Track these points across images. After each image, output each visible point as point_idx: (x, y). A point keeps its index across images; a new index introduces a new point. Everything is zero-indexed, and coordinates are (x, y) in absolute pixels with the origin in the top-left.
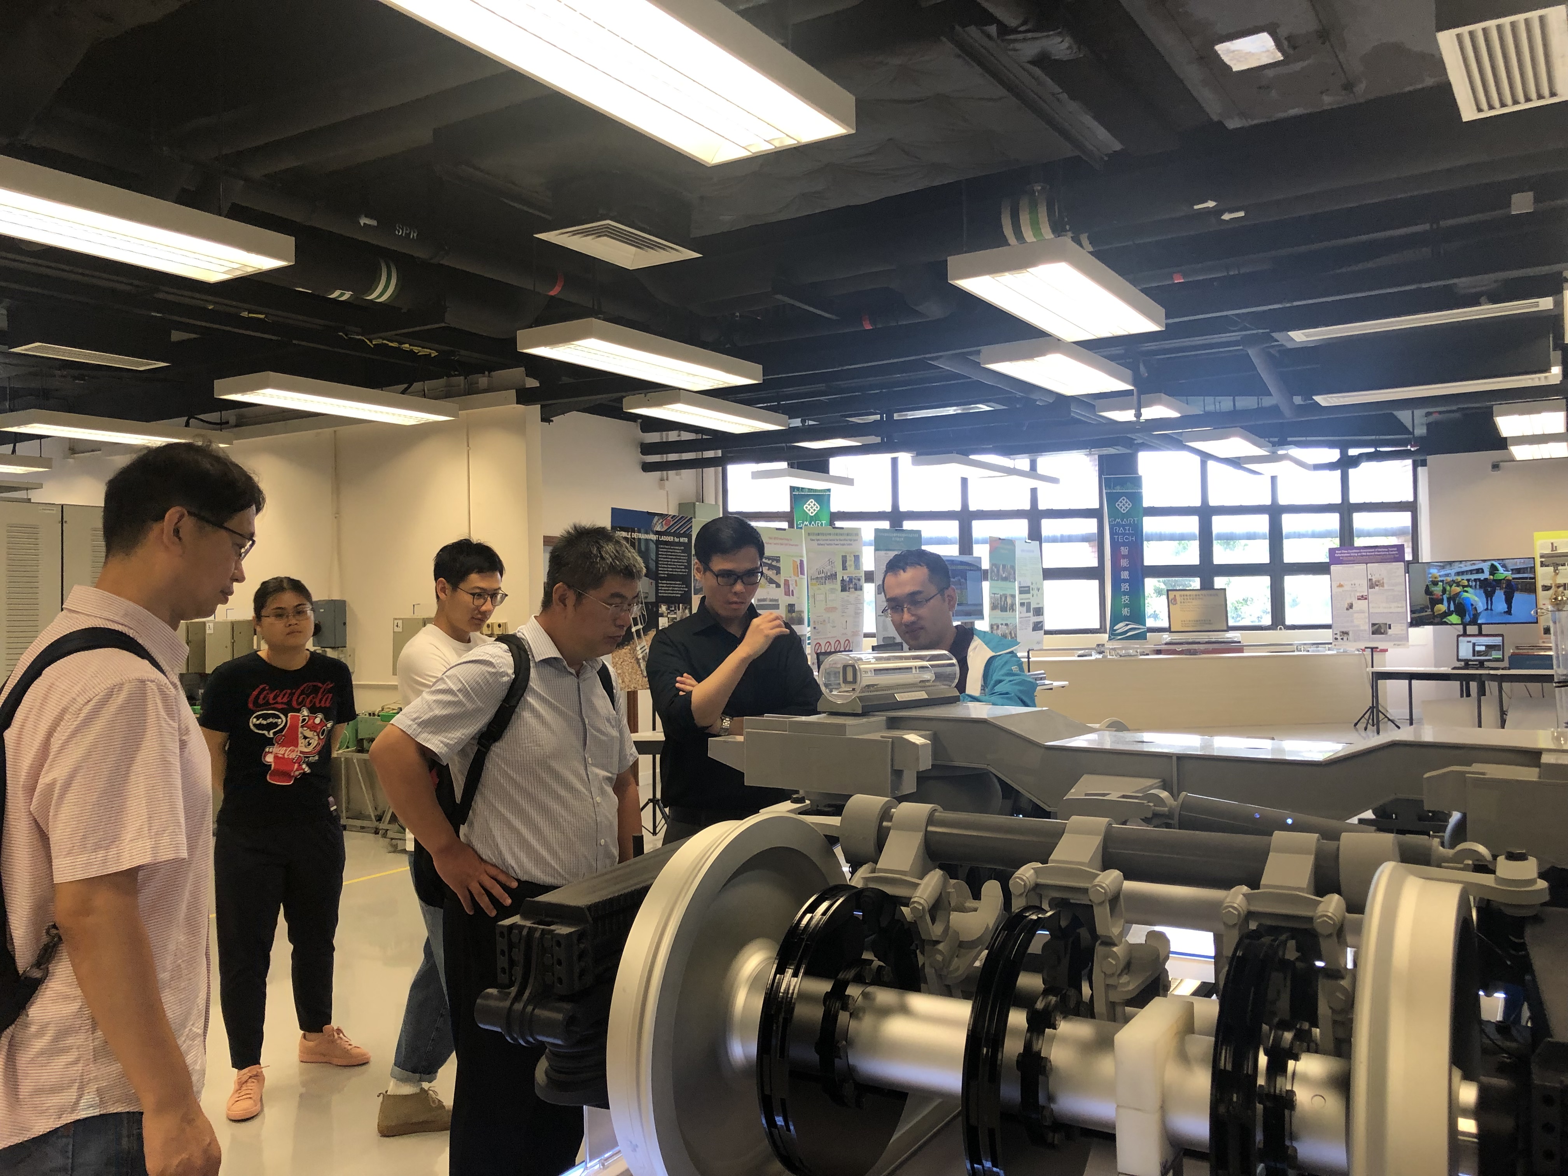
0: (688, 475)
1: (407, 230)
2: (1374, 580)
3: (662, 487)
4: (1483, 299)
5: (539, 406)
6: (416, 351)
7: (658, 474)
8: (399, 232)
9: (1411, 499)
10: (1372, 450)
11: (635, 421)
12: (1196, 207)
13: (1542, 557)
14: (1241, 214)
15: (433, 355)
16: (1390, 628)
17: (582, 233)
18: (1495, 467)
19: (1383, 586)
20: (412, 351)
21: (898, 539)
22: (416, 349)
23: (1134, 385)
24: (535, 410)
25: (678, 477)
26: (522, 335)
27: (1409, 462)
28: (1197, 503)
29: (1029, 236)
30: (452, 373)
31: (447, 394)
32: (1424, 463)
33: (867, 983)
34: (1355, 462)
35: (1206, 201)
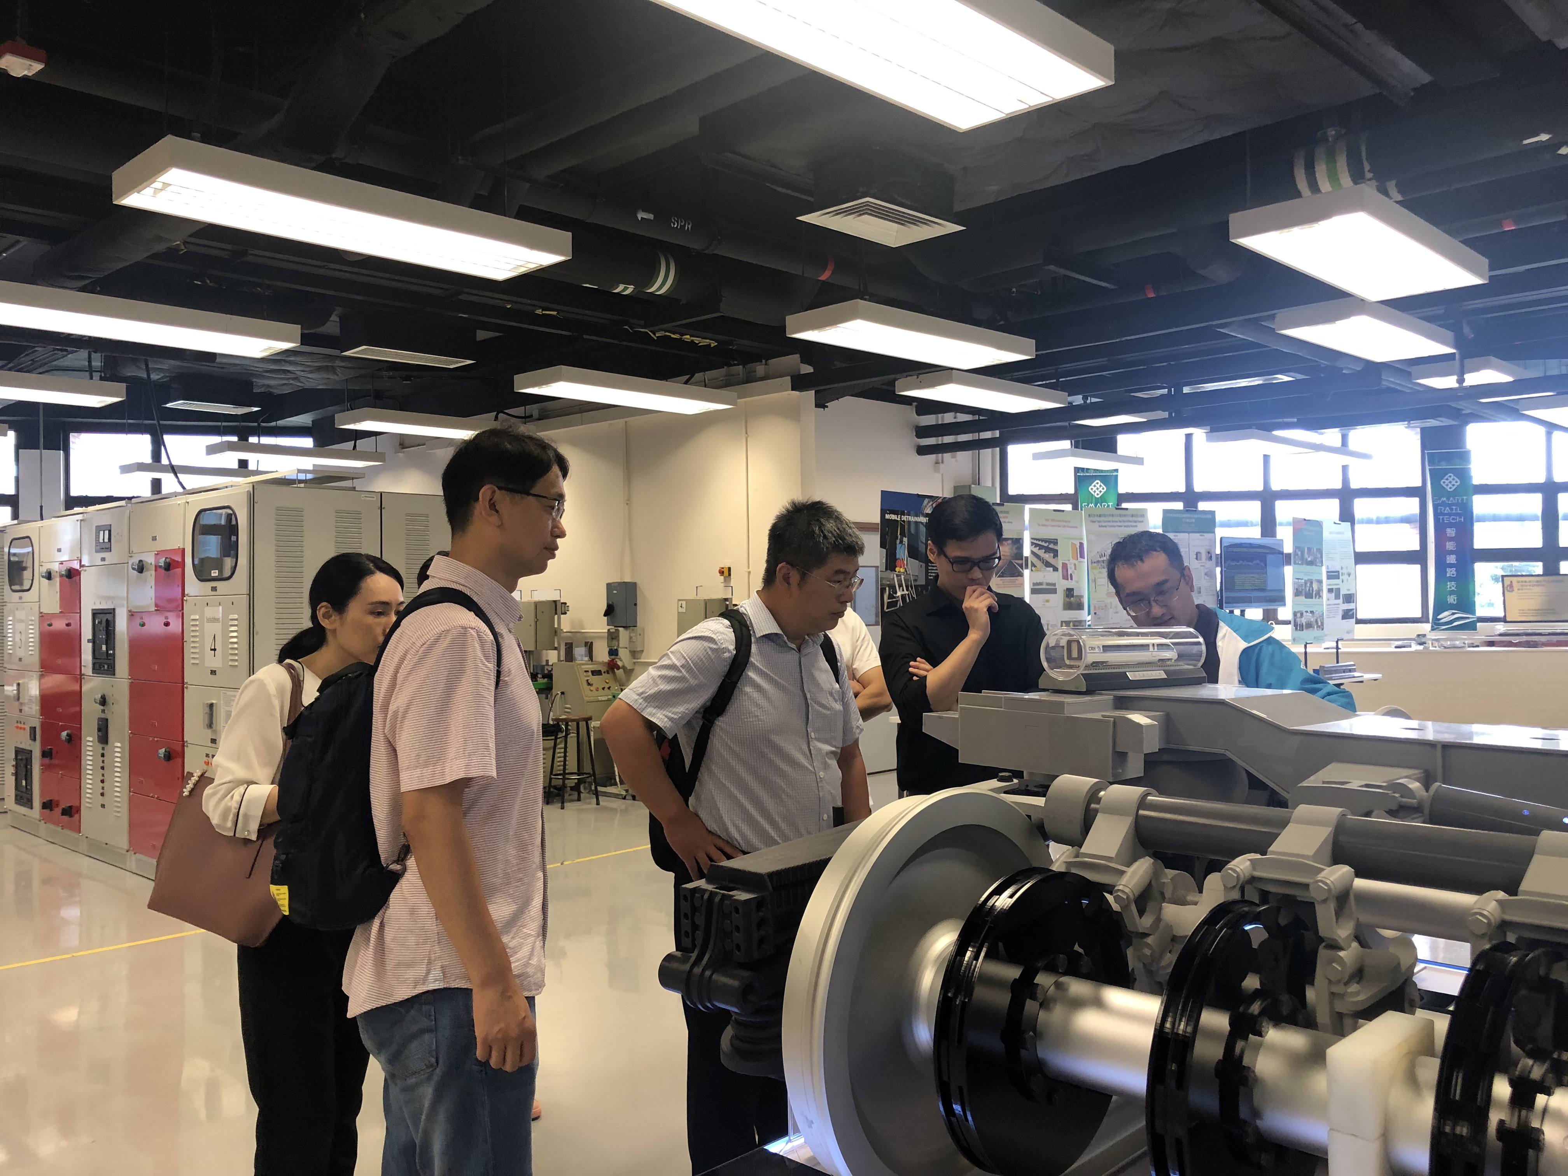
0: (964, 457)
1: (682, 222)
3: (937, 470)
5: (814, 392)
6: (697, 342)
7: (932, 457)
8: (674, 224)
11: (911, 404)
12: (1525, 142)
15: (712, 345)
17: (843, 213)
20: (692, 341)
21: (1188, 520)
22: (697, 340)
23: (1456, 347)
24: (809, 396)
25: (953, 460)
26: (790, 320)
28: (1541, 479)
29: (1325, 186)
30: (732, 363)
31: (727, 384)
33: (1060, 973)
35: (1537, 135)
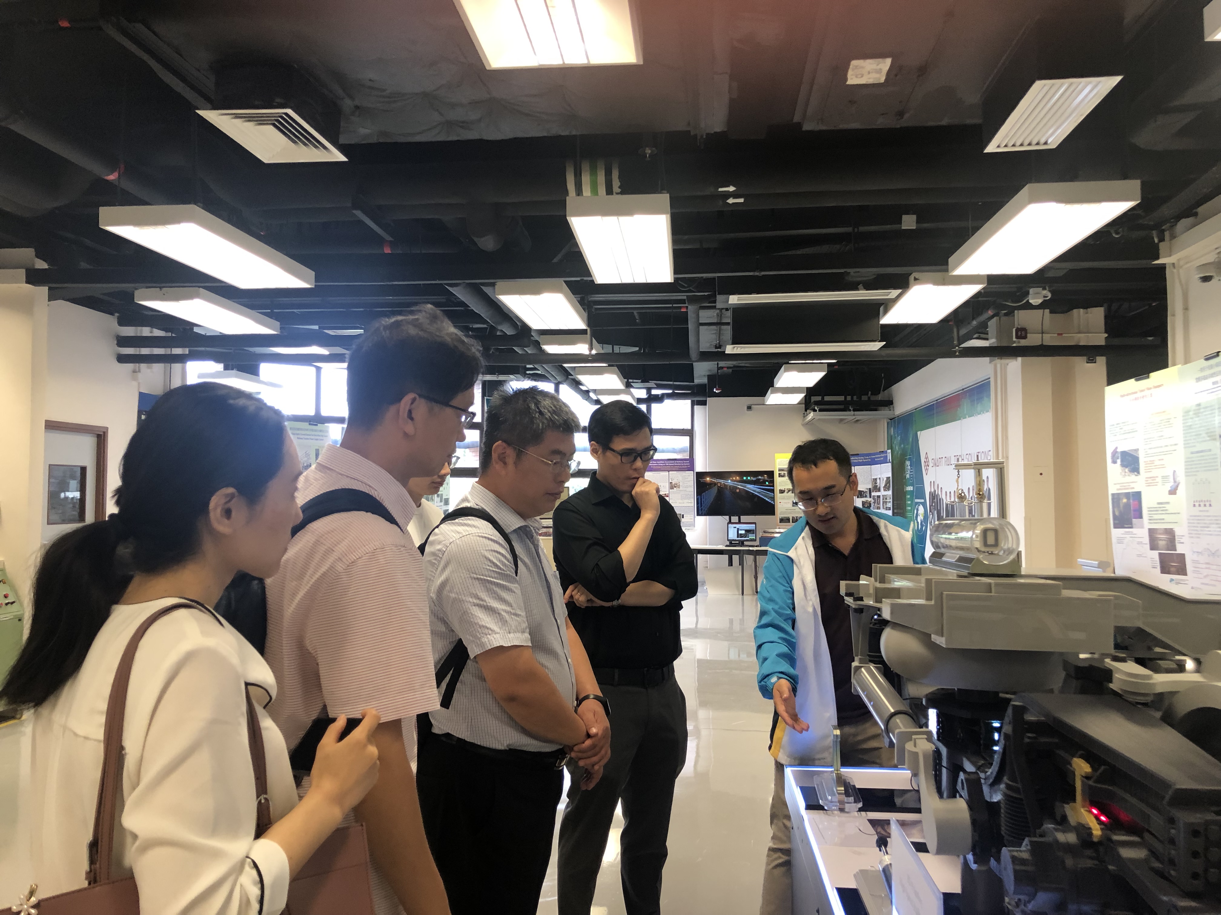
0: (158, 368)
2: (673, 483)
3: (135, 379)
4: (861, 286)
5: (47, 288)
7: (130, 366)
9: (690, 428)
10: (670, 391)
11: (113, 315)
12: (720, 189)
13: (779, 470)
14: (741, 200)
16: (683, 517)
17: (245, 117)
18: (749, 408)
19: (679, 488)
24: (44, 290)
25: (149, 370)
26: (104, 212)
27: (688, 402)
32: (704, 403)
34: (659, 399)
35: (728, 186)
